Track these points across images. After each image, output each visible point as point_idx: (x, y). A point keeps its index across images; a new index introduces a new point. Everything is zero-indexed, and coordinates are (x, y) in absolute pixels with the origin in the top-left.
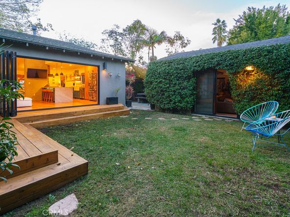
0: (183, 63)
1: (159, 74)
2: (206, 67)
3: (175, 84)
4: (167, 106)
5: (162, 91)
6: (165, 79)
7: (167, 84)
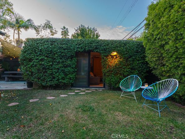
0: (66, 44)
1: (41, 51)
2: (87, 50)
3: (59, 62)
4: (49, 84)
5: (43, 68)
6: (47, 57)
7: (49, 61)
